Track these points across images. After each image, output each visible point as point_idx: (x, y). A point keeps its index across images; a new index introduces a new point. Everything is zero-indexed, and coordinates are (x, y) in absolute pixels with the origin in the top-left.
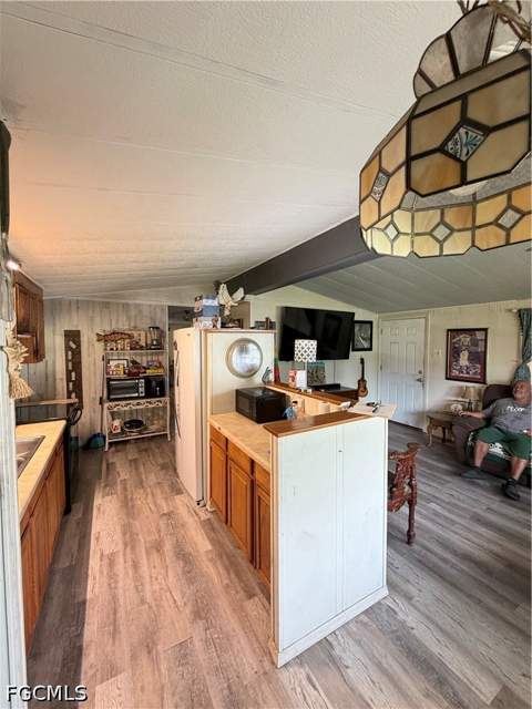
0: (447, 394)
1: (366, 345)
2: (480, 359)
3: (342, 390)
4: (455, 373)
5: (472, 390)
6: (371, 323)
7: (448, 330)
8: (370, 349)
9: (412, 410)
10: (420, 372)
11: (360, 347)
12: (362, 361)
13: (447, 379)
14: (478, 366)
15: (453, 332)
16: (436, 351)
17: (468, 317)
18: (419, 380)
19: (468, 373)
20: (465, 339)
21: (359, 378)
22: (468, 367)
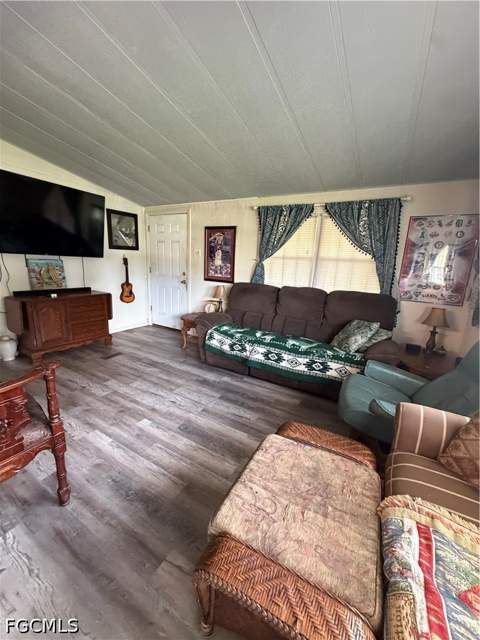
0: (206, 295)
1: (130, 242)
2: (230, 258)
3: (93, 293)
4: (212, 273)
5: (222, 290)
6: (135, 216)
7: (206, 228)
8: (136, 248)
9: (178, 313)
10: (184, 274)
11: (120, 243)
12: (125, 261)
13: (206, 279)
14: (229, 265)
15: (210, 230)
16: (196, 250)
17: (222, 213)
18: (184, 282)
19: (221, 273)
20: (219, 237)
21: (124, 281)
22: (221, 267)
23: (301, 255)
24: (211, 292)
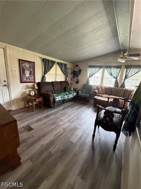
2: (33, 73)
4: (25, 80)
10: (5, 81)
13: (21, 83)
14: (32, 76)
15: (22, 61)
18: (5, 85)
19: (29, 79)
20: (27, 65)
22: (29, 77)
23: (53, 73)
24: (25, 87)
